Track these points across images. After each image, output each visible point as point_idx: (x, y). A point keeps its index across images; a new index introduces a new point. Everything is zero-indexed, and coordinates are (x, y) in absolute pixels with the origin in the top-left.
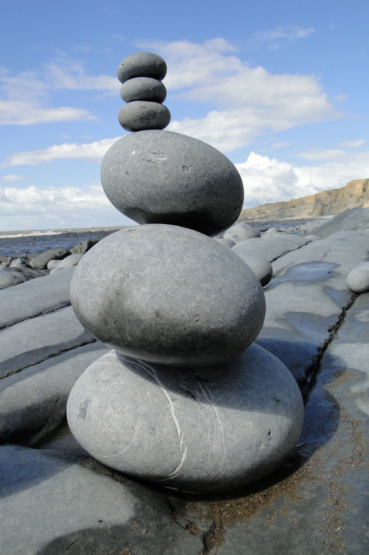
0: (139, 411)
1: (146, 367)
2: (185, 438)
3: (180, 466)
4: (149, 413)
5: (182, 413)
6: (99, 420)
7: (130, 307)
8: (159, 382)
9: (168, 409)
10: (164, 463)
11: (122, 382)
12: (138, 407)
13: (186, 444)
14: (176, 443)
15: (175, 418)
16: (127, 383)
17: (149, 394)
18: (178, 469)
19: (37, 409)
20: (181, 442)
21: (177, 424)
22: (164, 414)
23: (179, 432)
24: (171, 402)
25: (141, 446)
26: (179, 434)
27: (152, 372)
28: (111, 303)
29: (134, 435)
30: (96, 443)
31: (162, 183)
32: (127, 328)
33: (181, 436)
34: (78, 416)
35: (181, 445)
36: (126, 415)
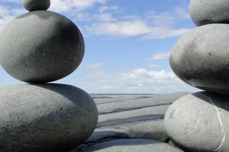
0: (200, 113)
1: (206, 97)
2: (225, 129)
3: (221, 145)
4: (205, 114)
5: (224, 117)
6: (179, 118)
7: (196, 52)
8: (213, 103)
9: (216, 114)
10: (211, 142)
11: (192, 101)
12: (199, 111)
13: (225, 132)
14: (219, 131)
15: (219, 119)
16: (195, 102)
17: (206, 106)
18: (220, 147)
19: (151, 135)
20: (222, 131)
21: (220, 122)
22: (213, 116)
23: (221, 125)
24: (218, 111)
25: (199, 130)
26: (221, 127)
27: (209, 99)
28: (187, 51)
29: (196, 124)
30: (177, 130)
31: (219, 3)
32: (194, 62)
33: (222, 128)
34: (169, 118)
35: (222, 133)
36: (193, 114)
